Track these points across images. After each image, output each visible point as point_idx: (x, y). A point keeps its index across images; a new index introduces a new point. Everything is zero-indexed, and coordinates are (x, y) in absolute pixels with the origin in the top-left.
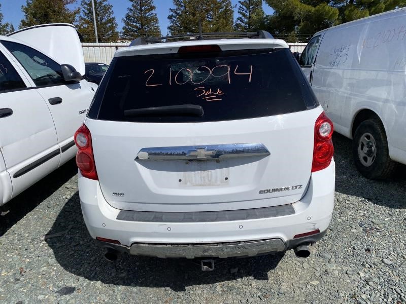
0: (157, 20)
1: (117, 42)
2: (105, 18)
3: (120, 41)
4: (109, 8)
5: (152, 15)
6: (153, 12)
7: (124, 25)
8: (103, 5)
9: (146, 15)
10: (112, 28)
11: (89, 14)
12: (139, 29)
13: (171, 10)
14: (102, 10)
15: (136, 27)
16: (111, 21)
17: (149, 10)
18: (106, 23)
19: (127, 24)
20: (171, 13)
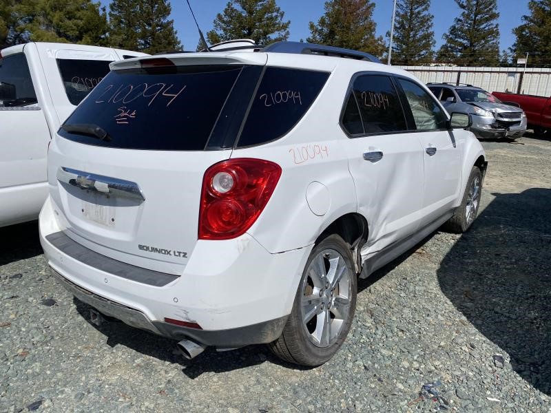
0: (498, 33)
1: (429, 66)
2: (420, 34)
3: (434, 65)
4: (428, 20)
5: (490, 27)
6: (494, 22)
7: (444, 42)
8: (422, 15)
9: (482, 27)
10: (427, 46)
11: (400, 28)
12: (465, 48)
13: (526, 18)
14: (418, 22)
15: (461, 44)
16: (428, 37)
17: (487, 20)
18: (419, 40)
19: (450, 40)
20: (525, 22)
